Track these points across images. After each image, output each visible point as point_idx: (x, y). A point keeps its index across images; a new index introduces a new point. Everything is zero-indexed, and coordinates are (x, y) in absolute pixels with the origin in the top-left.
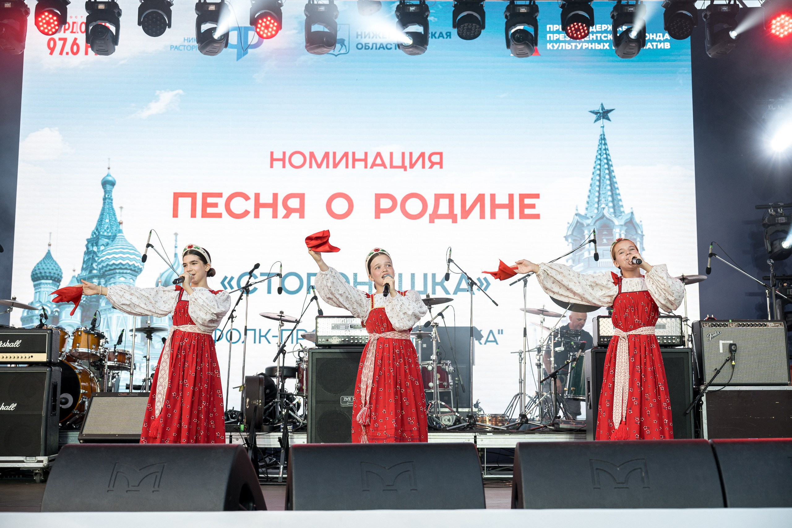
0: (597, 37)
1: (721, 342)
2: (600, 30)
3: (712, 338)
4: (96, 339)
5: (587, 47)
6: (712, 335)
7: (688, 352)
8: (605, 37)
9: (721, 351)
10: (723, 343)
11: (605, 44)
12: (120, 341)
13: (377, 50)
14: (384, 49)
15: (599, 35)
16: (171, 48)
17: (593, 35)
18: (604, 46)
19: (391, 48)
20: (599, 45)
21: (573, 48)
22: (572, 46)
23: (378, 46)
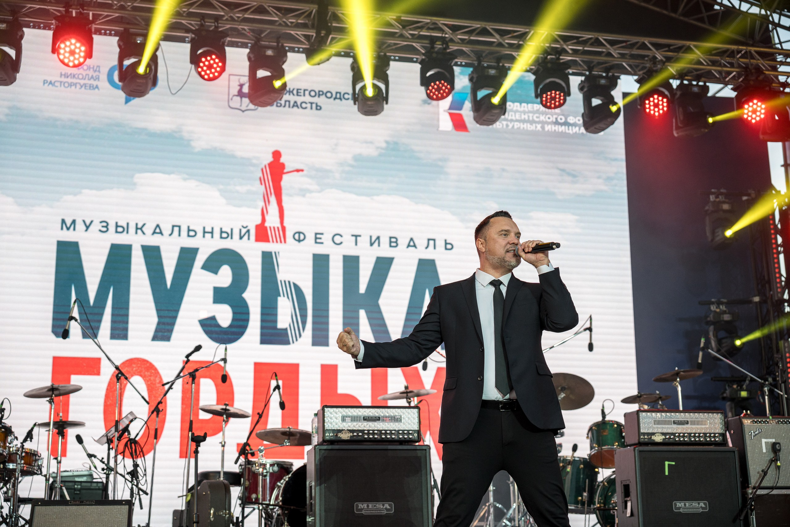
0: (529, 116)
1: (764, 441)
2: (532, 110)
3: (754, 436)
4: (2, 434)
5: (518, 126)
6: (754, 432)
7: (734, 452)
8: (537, 117)
9: (764, 451)
10: (765, 442)
11: (537, 125)
12: (29, 436)
13: (291, 109)
14: (298, 108)
15: (531, 115)
16: (44, 83)
17: (524, 115)
18: (536, 127)
19: (306, 108)
20: (531, 126)
21: (505, 126)
22: (503, 125)
23: (292, 104)
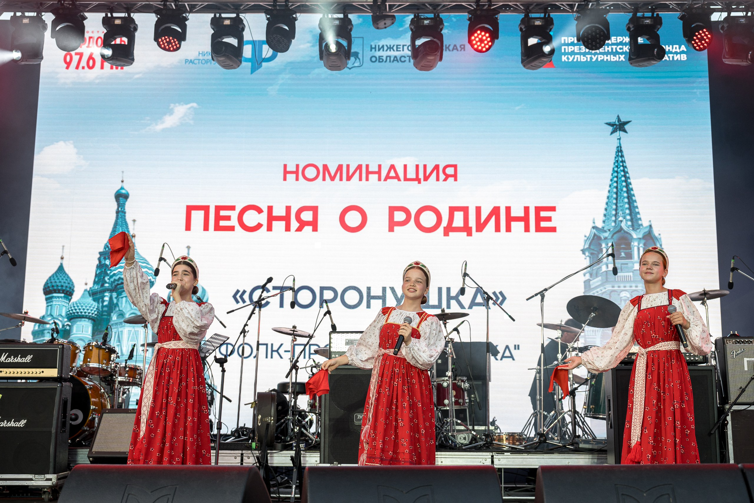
0: (612, 49)
1: (746, 360)
2: (616, 42)
3: (736, 355)
4: (107, 354)
5: (602, 58)
6: (736, 352)
7: (711, 370)
8: (620, 49)
9: (746, 369)
10: (748, 361)
11: (620, 56)
12: (131, 356)
13: (391, 64)
14: (398, 62)
15: (614, 47)
16: (186, 62)
17: (608, 47)
18: (619, 58)
19: (405, 61)
20: (615, 57)
21: (589, 60)
22: (587, 58)
23: (392, 59)
